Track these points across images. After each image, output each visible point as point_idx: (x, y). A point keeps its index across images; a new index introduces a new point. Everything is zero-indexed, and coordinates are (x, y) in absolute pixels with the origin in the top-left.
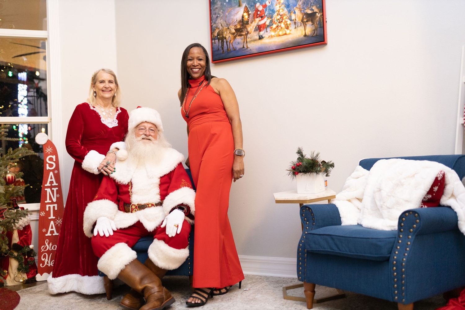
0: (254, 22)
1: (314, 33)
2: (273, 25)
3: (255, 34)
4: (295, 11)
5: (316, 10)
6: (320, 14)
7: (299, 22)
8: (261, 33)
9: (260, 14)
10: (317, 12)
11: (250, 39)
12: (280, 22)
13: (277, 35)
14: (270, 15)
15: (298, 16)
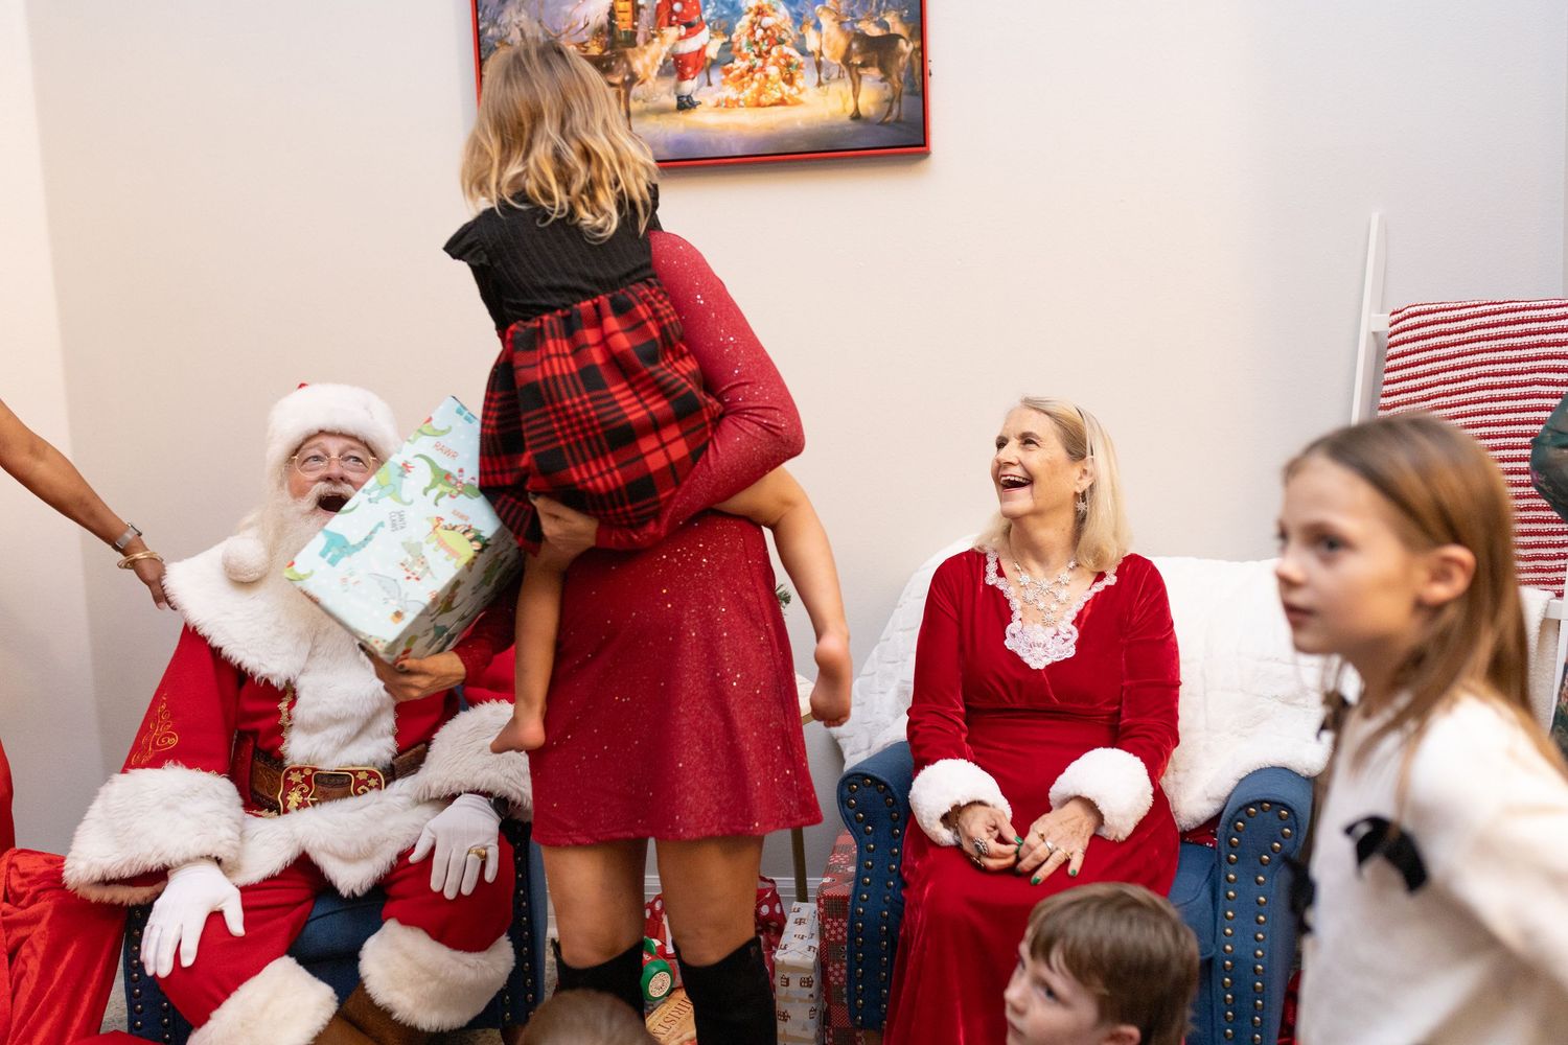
0: (656, 40)
1: (890, 111)
2: (732, 62)
3: (664, 89)
4: (818, 22)
5: (897, 28)
6: (911, 45)
7: (832, 64)
8: (688, 86)
9: (682, 12)
10: (900, 37)
11: (641, 101)
12: (759, 56)
13: (749, 100)
14: (722, 21)
15: (829, 40)
